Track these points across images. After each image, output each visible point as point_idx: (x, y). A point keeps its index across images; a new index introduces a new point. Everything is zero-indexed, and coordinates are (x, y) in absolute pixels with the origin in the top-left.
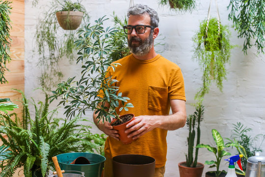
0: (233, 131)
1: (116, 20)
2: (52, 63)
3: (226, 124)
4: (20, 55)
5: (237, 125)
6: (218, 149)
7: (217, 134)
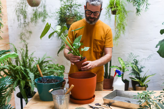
0: (128, 57)
2: (25, 26)
3: (124, 54)
4: (6, 22)
5: (130, 54)
6: (122, 68)
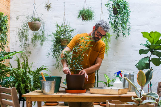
1: (57, 26)
2: (25, 47)
6: (107, 83)
7: (107, 76)
